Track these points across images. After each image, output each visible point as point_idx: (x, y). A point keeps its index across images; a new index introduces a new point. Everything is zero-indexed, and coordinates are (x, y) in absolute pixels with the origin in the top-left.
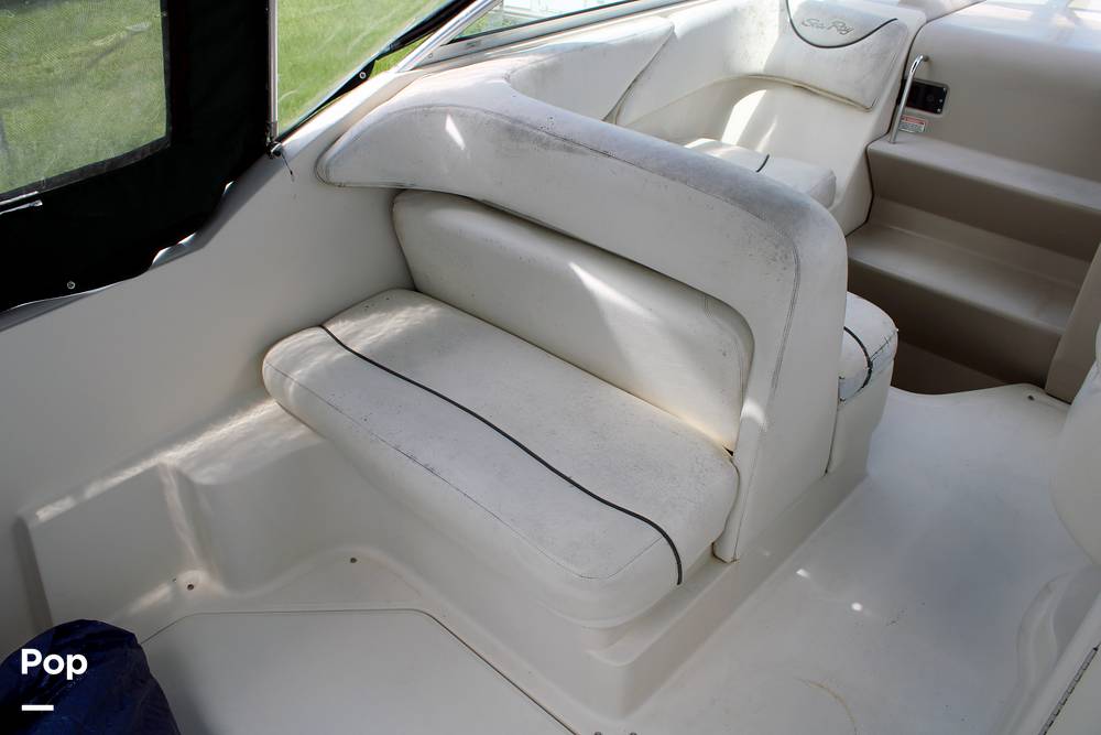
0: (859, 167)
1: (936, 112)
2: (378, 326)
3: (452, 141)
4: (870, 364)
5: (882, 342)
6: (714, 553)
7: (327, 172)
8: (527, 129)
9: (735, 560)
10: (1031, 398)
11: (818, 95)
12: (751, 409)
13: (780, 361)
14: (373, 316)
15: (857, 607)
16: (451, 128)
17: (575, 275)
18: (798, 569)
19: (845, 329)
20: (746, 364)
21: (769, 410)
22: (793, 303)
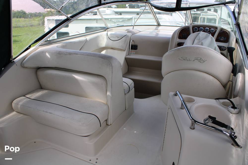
0: (124, 61)
1: (136, 50)
2: (36, 94)
3: (48, 57)
4: (129, 87)
5: (131, 84)
6: (107, 124)
7: (24, 65)
8: (62, 52)
9: (111, 125)
11: (115, 49)
12: (108, 93)
13: (112, 83)
14: (35, 93)
16: (47, 54)
17: (74, 77)
18: (124, 128)
19: (123, 82)
20: (106, 85)
21: (111, 93)
22: (112, 72)
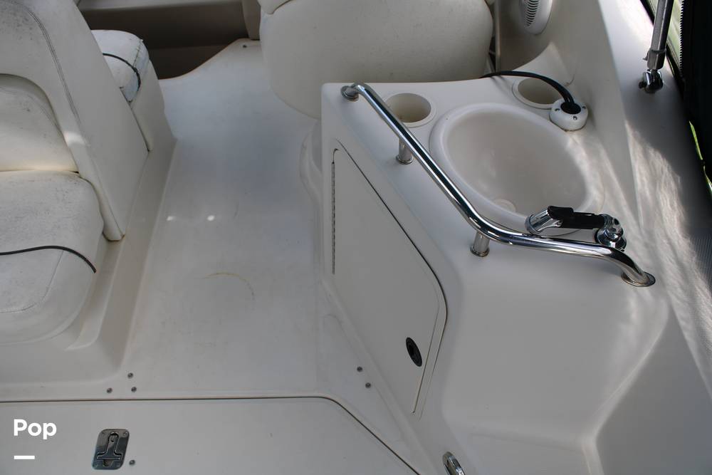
4: (135, 70)
5: (136, 52)
6: (109, 240)
9: (123, 236)
10: (245, 46)
12: (70, 137)
15: (211, 218)
18: (167, 217)
19: (104, 54)
20: (48, 108)
21: (83, 132)
